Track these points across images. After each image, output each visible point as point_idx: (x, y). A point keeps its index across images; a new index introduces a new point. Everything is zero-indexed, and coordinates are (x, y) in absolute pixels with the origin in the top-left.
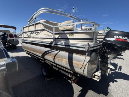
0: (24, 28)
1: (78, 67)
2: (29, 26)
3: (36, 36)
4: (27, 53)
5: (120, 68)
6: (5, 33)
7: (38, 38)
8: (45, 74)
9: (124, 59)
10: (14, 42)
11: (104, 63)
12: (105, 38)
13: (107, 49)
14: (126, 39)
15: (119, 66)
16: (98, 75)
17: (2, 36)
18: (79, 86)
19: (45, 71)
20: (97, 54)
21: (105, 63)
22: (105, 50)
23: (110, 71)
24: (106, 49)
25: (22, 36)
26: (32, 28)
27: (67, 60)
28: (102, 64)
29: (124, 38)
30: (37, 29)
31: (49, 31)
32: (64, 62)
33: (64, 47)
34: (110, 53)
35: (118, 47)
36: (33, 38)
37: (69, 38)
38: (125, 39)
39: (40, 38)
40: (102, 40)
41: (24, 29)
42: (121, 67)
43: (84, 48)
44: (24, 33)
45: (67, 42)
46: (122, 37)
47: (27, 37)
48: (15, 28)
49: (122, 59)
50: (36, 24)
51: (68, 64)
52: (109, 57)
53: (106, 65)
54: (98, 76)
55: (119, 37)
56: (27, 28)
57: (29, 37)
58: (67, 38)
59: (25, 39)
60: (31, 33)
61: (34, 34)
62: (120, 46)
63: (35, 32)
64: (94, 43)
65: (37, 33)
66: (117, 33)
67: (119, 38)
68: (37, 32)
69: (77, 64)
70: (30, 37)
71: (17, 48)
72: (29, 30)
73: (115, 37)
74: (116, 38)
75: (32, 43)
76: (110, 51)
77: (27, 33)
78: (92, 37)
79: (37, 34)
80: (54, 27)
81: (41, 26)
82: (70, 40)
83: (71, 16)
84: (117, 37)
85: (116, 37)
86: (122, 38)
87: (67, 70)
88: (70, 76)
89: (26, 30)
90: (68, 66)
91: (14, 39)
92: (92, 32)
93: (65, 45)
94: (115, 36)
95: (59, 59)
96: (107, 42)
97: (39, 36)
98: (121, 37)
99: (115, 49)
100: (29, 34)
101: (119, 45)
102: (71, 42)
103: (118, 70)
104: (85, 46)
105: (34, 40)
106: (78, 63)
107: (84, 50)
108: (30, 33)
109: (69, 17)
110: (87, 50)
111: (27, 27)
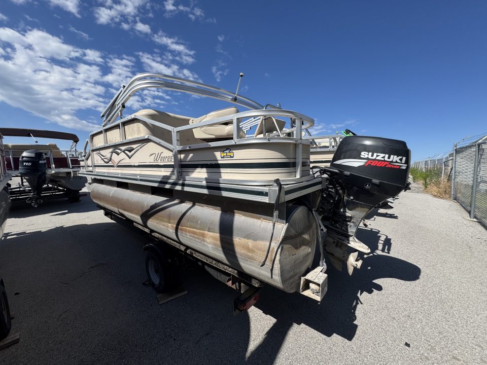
0: (93, 136)
1: (251, 258)
2: (106, 130)
3: (127, 161)
4: (106, 214)
5: (388, 242)
6: (39, 155)
7: (134, 166)
8: (156, 280)
9: (396, 217)
10: (71, 179)
11: (340, 237)
12: (335, 159)
13: (344, 193)
14: (396, 162)
15: (383, 238)
16: (316, 281)
17: (30, 164)
18: (266, 312)
19: (157, 271)
20: (310, 210)
21: (342, 235)
22: (339, 195)
23: (357, 260)
24: (341, 191)
25: (89, 162)
26: (115, 137)
27: (218, 235)
28: (333, 238)
29: (389, 158)
30: (130, 138)
31: (163, 142)
32: (208, 240)
33: (205, 191)
34: (352, 206)
35: (375, 184)
36: (119, 166)
37: (220, 162)
38: (392, 162)
39: (139, 166)
40: (328, 165)
41: (95, 138)
42: (390, 239)
43: (266, 194)
44: (93, 151)
45: (214, 176)
46: (383, 155)
47: (102, 163)
48: (75, 139)
49: (392, 216)
50: (124, 124)
51: (221, 249)
52: (351, 218)
53: (346, 243)
54: (318, 285)
55: (375, 154)
56: (102, 136)
57: (108, 164)
58: (213, 163)
59: (98, 170)
60: (112, 152)
61: (122, 155)
62: (380, 183)
63: (123, 148)
64: (298, 176)
65: (130, 151)
66: (368, 143)
67: (375, 160)
68: (129, 146)
69: (248, 249)
70: (110, 163)
71: (81, 198)
72: (106, 141)
73: (364, 154)
74: (367, 159)
75: (118, 182)
76: (352, 198)
77: (102, 152)
78: (292, 156)
79: (130, 154)
80: (174, 130)
81: (139, 128)
82: (222, 170)
83: (235, 99)
84: (370, 157)
85: (366, 156)
86: (384, 157)
87: (221, 267)
88: (234, 287)
89: (99, 141)
90: (221, 255)
91: (71, 170)
92: (290, 144)
93: (208, 187)
94: (362, 153)
95: (194, 233)
96: (341, 172)
97: (135, 161)
98: (381, 156)
99: (367, 190)
100: (107, 153)
101: (376, 178)
102: (227, 175)
103: (383, 250)
104: (266, 189)
105: (122, 174)
106: (250, 243)
107: (266, 200)
108: (111, 150)
109: (229, 101)
110: (273, 202)
111: (100, 133)
